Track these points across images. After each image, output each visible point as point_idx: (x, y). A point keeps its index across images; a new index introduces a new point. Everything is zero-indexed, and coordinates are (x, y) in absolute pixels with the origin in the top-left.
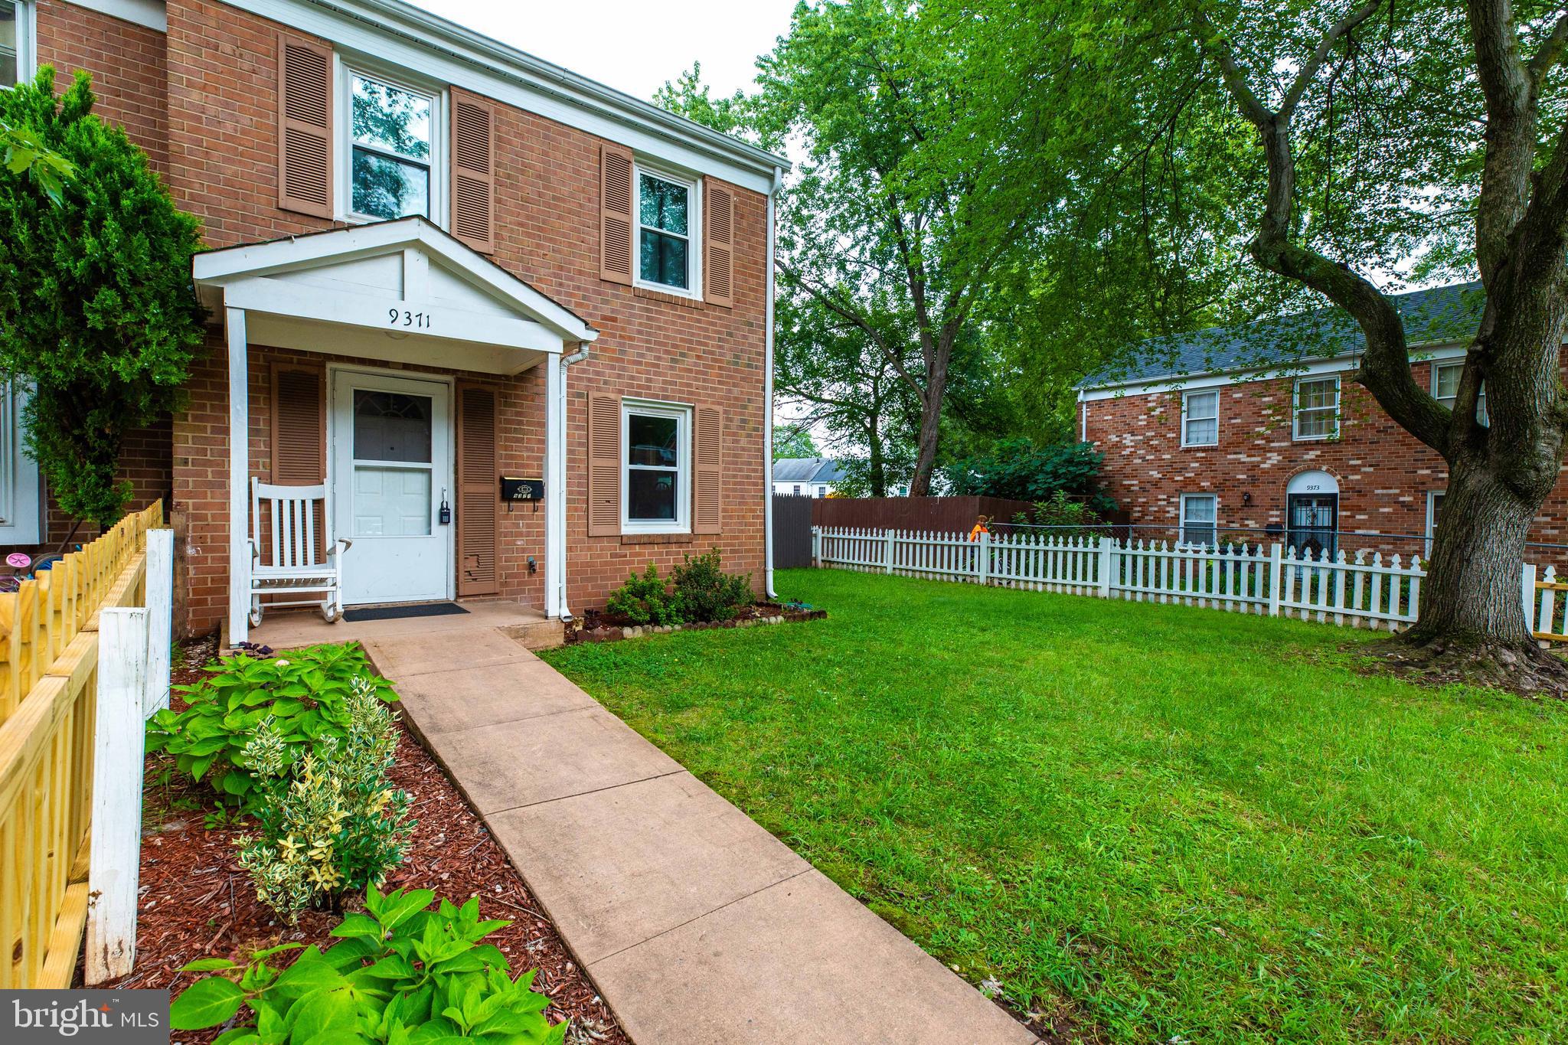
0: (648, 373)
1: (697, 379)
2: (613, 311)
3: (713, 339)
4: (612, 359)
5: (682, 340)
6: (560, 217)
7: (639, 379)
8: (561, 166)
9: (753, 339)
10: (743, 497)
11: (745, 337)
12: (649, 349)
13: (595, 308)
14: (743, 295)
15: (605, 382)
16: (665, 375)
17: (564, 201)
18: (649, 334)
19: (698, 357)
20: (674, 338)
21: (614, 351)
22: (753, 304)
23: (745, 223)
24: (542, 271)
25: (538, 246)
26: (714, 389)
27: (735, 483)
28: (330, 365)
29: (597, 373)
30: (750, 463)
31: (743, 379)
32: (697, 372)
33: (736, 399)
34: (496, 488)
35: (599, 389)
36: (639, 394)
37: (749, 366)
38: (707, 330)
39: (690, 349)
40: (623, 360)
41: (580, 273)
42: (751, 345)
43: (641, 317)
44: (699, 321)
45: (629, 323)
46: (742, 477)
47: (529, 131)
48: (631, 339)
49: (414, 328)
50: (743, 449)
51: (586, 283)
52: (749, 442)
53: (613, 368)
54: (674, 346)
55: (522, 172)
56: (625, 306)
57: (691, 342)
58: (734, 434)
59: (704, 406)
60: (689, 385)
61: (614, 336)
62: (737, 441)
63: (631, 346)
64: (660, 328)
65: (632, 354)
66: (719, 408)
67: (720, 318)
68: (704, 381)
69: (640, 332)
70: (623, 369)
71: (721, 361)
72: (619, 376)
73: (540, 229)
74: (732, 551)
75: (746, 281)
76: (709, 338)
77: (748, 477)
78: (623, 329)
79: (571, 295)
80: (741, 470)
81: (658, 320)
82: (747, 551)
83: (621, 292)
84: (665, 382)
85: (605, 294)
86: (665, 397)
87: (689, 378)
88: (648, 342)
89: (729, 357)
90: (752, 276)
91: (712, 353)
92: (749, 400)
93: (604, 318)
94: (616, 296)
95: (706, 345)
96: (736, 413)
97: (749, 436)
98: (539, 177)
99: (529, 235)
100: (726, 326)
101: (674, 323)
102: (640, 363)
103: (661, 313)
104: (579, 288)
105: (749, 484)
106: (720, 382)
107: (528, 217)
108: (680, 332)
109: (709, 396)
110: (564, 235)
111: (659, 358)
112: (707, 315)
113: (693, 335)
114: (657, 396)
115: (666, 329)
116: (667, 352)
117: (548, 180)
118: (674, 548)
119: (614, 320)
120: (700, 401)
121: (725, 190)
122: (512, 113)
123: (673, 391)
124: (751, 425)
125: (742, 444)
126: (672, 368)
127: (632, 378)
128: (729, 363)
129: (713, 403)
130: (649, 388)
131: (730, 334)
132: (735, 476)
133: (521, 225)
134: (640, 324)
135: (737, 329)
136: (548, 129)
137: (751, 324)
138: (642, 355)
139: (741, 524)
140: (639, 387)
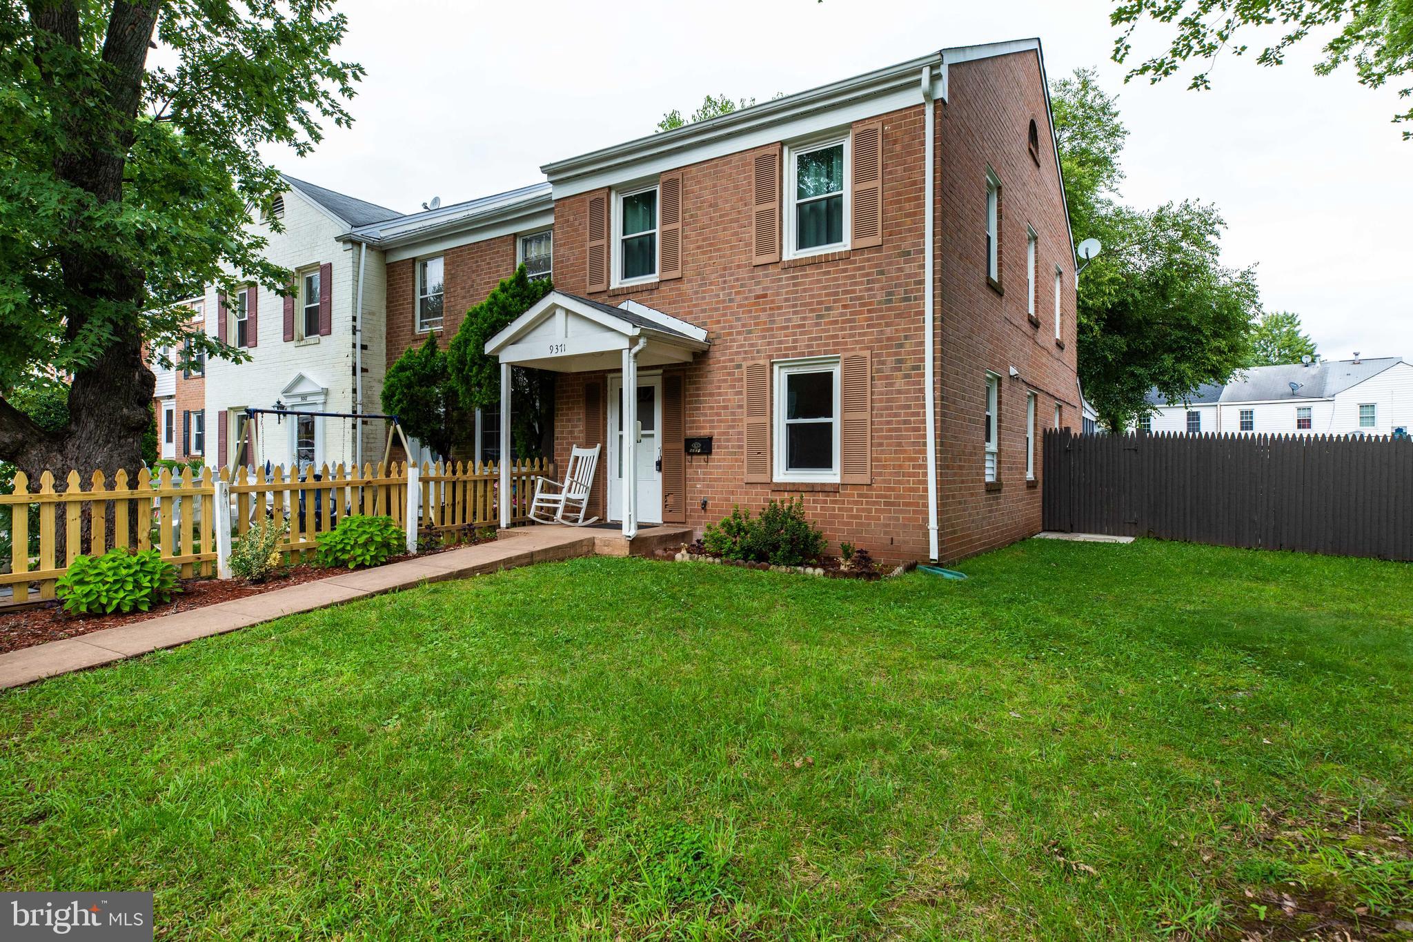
0: (794, 334)
1: (843, 329)
2: (764, 289)
3: (862, 283)
4: (764, 330)
5: (827, 295)
6: (725, 229)
7: (787, 342)
8: (726, 189)
9: (910, 268)
10: (900, 444)
11: (900, 270)
12: (795, 313)
13: (750, 291)
14: (898, 225)
15: (758, 352)
16: (811, 332)
17: (727, 215)
18: (795, 299)
19: (845, 307)
20: (820, 295)
21: (765, 323)
22: (910, 230)
23: (898, 147)
24: (713, 276)
25: (710, 258)
26: (864, 334)
27: (890, 430)
28: (610, 376)
29: (752, 345)
30: (909, 407)
31: (897, 316)
32: (844, 322)
33: (889, 339)
34: (682, 446)
35: (753, 358)
36: (786, 356)
37: (907, 299)
38: (854, 276)
39: (835, 301)
40: (772, 329)
41: (739, 266)
42: (909, 276)
43: (788, 286)
44: (845, 270)
45: (778, 294)
46: (898, 423)
47: (705, 176)
48: (780, 308)
49: (559, 354)
50: (899, 392)
51: (743, 273)
52: (908, 383)
53: (764, 337)
54: (819, 303)
55: (700, 208)
56: (773, 281)
57: (836, 294)
58: (887, 377)
59: (849, 354)
60: (836, 336)
61: (764, 310)
62: (892, 385)
63: (779, 315)
64: (805, 290)
65: (780, 321)
66: (867, 353)
67: (868, 260)
68: (851, 328)
69: (787, 300)
70: (773, 336)
71: (871, 304)
72: (769, 344)
73: (711, 245)
74: (886, 504)
75: (900, 209)
76: (856, 284)
77: (905, 422)
78: (773, 302)
79: (732, 287)
80: (896, 415)
81: (804, 283)
82: (906, 504)
83: (771, 270)
84: (810, 339)
85: (759, 276)
86: (811, 353)
87: (834, 329)
88: (794, 306)
89: (880, 296)
90: (909, 200)
91: (860, 298)
92: (906, 337)
93: (758, 297)
94: (766, 276)
95: (854, 291)
96: (889, 355)
97: (907, 376)
98: (711, 206)
99: (704, 253)
100: (876, 266)
101: (819, 281)
102: (787, 327)
103: (806, 276)
104: (737, 280)
105: (907, 430)
106: (869, 326)
107: (704, 240)
108: (825, 288)
109: (857, 342)
110: (728, 242)
111: (804, 319)
112: (854, 262)
113: (838, 286)
114: (803, 354)
115: (812, 289)
116: (812, 311)
117: (716, 205)
118: (821, 497)
119: (765, 296)
120: (845, 350)
121: (871, 127)
122: (694, 169)
123: (818, 345)
124: (909, 364)
125: (897, 387)
126: (817, 324)
127: (780, 342)
128: (880, 303)
129: (861, 349)
130: (795, 348)
131: (882, 273)
132: (888, 423)
133: (699, 248)
134: (787, 293)
135: (890, 264)
136: (716, 165)
137: (909, 253)
138: (789, 320)
139: (898, 474)
140: (786, 349)
